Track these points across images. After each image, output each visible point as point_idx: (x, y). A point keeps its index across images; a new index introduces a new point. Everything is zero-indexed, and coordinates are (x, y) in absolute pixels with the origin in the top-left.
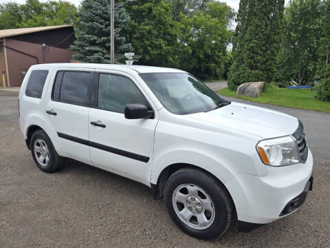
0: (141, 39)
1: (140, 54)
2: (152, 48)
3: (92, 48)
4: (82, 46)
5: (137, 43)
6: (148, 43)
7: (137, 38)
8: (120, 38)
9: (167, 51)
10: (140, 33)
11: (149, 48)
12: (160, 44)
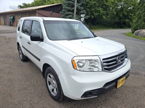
0: (90, 8)
1: (89, 15)
2: (95, 12)
3: (68, 13)
4: (64, 12)
5: (88, 10)
6: (93, 10)
7: (88, 8)
8: (80, 8)
9: (103, 13)
10: (90, 5)
11: (94, 12)
12: (99, 10)
